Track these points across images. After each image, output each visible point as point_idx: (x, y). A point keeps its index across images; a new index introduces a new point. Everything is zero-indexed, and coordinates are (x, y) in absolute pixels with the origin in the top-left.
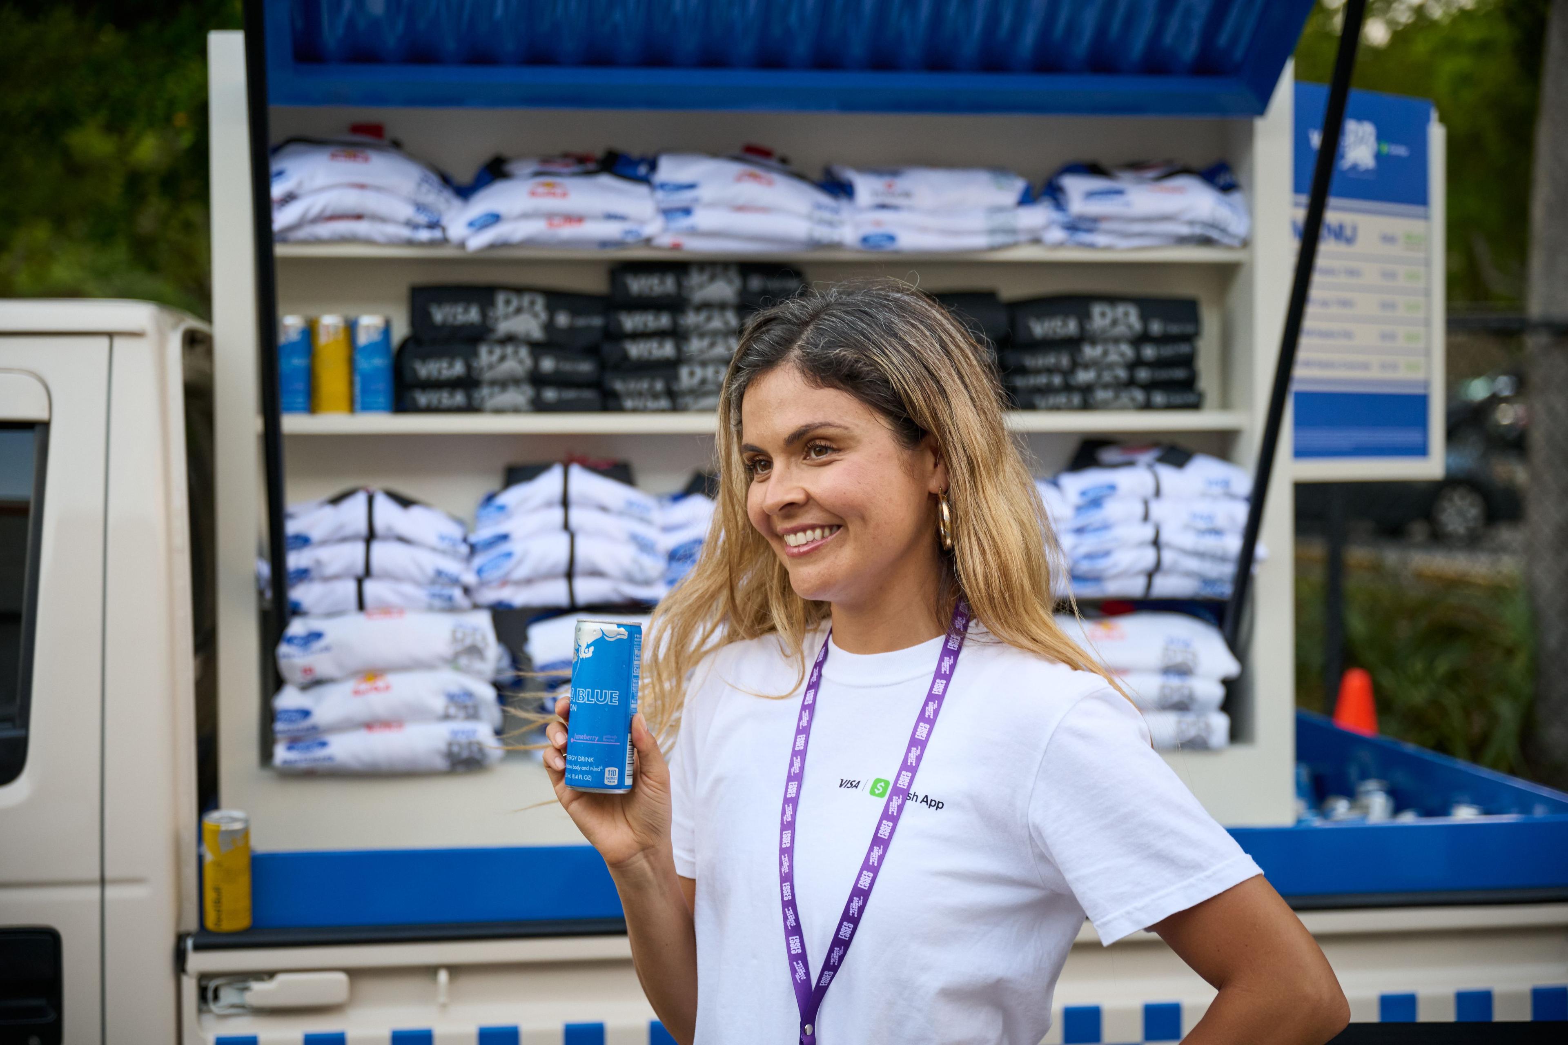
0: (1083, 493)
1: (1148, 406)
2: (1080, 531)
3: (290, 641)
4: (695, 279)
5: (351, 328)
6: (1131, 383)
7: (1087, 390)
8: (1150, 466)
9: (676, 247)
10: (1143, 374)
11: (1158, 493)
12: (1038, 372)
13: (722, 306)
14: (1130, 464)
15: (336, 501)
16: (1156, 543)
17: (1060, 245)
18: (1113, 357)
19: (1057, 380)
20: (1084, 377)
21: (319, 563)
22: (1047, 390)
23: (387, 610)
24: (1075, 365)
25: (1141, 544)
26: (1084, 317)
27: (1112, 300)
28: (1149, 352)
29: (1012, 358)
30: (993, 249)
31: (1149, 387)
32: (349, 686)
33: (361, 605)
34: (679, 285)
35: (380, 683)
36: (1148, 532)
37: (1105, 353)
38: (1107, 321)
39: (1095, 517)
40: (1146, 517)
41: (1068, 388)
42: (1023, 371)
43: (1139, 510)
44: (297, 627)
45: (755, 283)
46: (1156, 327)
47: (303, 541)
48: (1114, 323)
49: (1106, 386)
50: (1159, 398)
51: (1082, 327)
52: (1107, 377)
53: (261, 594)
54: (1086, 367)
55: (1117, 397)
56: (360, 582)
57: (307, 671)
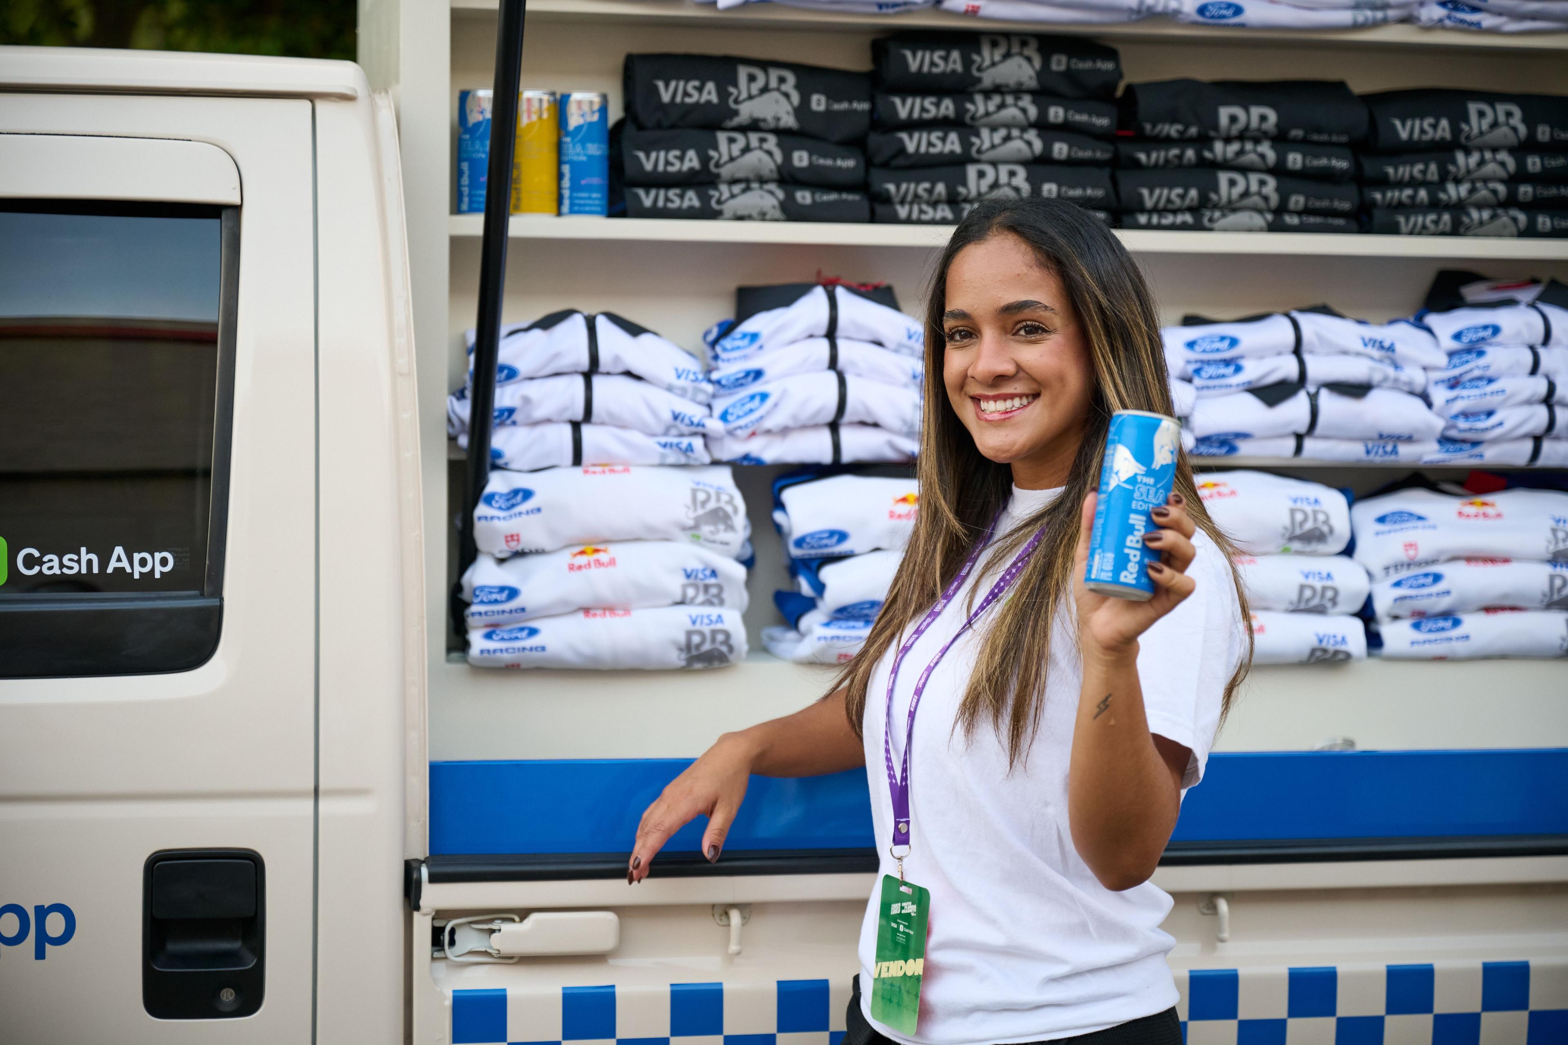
0: (1457, 336)
1: (1530, 232)
2: (1454, 384)
3: (490, 499)
4: (987, 54)
5: (560, 105)
6: (1511, 202)
7: (1458, 208)
8: (1532, 306)
9: (972, 13)
10: (1525, 191)
11: (1547, 338)
12: (1400, 184)
13: (1018, 92)
14: (1511, 303)
15: (548, 323)
16: (1549, 400)
17: (1438, 25)
18: (1491, 168)
19: (1423, 194)
20: (1454, 192)
21: (527, 400)
22: (1410, 208)
23: (608, 465)
24: (1444, 177)
25: (1529, 402)
26: (1459, 117)
27: (1491, 98)
28: (1534, 163)
29: (1370, 167)
30: (1356, 27)
31: (1532, 207)
32: (565, 558)
33: (577, 459)
34: (967, 63)
35: (603, 557)
36: (1540, 386)
37: (1482, 163)
38: (1485, 124)
39: (1475, 366)
40: (1534, 370)
41: (1435, 205)
42: (1384, 183)
43: (1527, 358)
44: (496, 483)
45: (1059, 63)
46: (1543, 133)
47: (512, 374)
48: (1495, 125)
49: (1480, 206)
50: (1544, 222)
51: (1456, 130)
52: (1483, 193)
53: (452, 439)
54: (1458, 181)
55: (1494, 217)
56: (576, 426)
57: (512, 538)
